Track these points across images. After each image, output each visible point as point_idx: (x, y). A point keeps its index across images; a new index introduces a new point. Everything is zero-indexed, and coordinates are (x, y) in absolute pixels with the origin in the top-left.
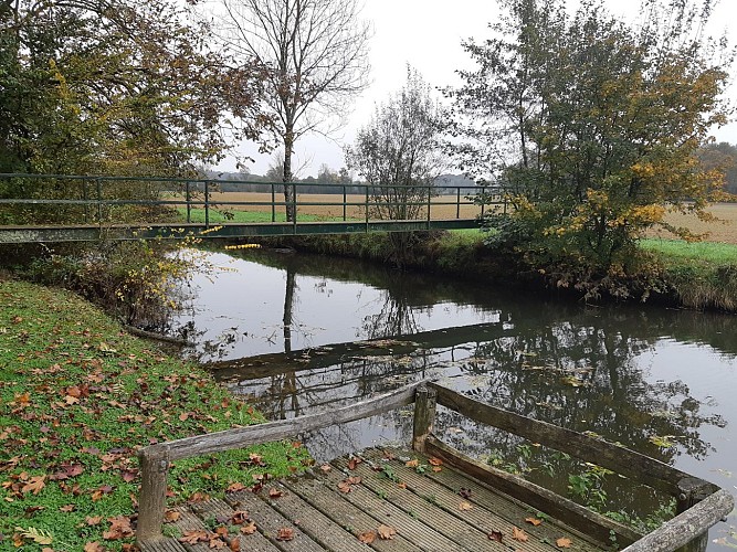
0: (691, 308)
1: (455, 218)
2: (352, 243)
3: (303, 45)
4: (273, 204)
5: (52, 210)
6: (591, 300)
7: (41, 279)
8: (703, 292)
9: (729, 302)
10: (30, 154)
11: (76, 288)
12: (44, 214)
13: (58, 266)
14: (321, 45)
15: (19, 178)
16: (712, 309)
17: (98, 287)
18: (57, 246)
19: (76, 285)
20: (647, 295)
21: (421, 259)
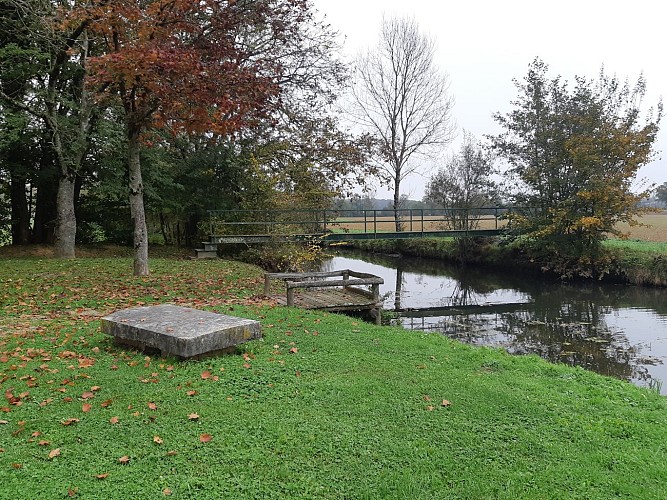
0: (634, 284)
1: (494, 228)
2: (438, 248)
3: (409, 113)
4: (375, 222)
5: (250, 228)
6: (566, 279)
7: (245, 260)
8: (641, 275)
9: (657, 280)
10: (240, 200)
11: (260, 265)
12: (247, 230)
13: (252, 254)
14: (421, 113)
15: (235, 212)
16: (648, 285)
17: (270, 264)
18: (253, 245)
19: (260, 264)
20: (602, 276)
21: (478, 258)
